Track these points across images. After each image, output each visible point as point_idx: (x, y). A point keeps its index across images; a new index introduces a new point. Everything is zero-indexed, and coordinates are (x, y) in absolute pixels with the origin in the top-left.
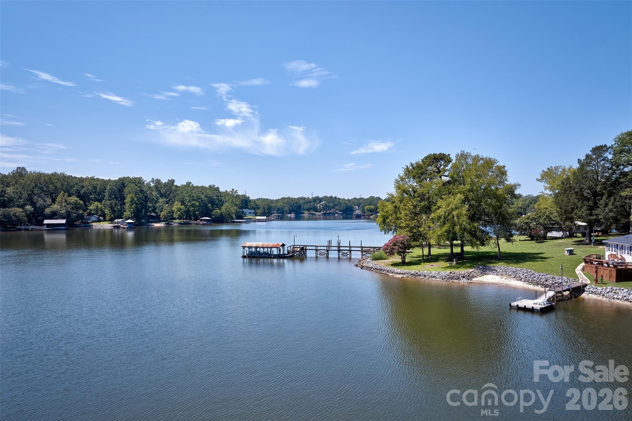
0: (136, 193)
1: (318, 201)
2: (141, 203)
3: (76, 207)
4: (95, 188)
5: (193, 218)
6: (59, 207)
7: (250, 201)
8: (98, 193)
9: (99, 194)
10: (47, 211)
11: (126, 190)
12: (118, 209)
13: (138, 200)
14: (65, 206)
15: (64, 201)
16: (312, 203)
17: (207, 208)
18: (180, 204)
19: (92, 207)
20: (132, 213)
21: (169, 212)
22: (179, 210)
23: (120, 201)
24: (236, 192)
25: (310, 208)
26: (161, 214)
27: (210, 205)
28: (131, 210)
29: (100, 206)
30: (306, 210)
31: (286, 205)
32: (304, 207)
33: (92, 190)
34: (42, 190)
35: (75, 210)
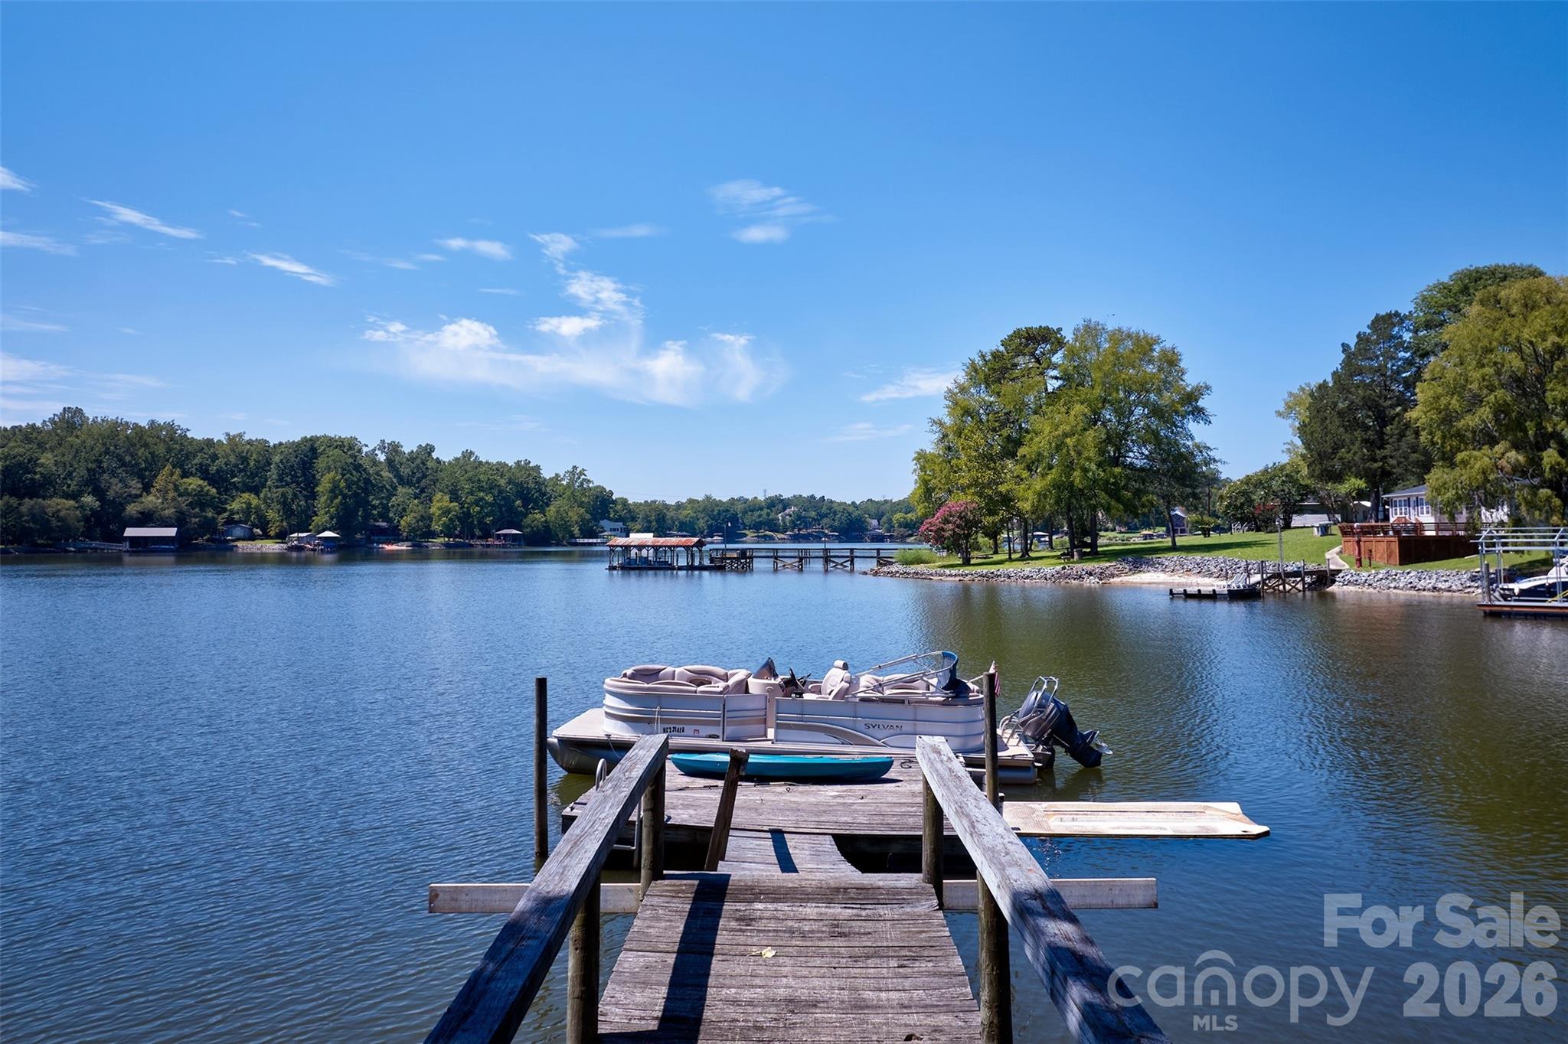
0: (344, 469)
1: (780, 506)
2: (355, 495)
3: (200, 501)
4: (245, 460)
5: (477, 532)
6: (160, 501)
7: (614, 502)
8: (252, 473)
9: (253, 475)
10: (132, 509)
11: (321, 463)
12: (300, 506)
13: (349, 487)
14: (174, 499)
15: (171, 486)
16: (766, 511)
17: (511, 510)
18: (447, 498)
19: (235, 506)
20: (332, 518)
21: (422, 516)
22: (446, 512)
23: (304, 490)
24: (582, 473)
25: (760, 522)
26: (403, 523)
27: (518, 502)
28: (332, 510)
29: (255, 502)
30: (749, 529)
31: (700, 515)
32: (746, 521)
33: (236, 466)
34: (120, 460)
35: (197, 510)
